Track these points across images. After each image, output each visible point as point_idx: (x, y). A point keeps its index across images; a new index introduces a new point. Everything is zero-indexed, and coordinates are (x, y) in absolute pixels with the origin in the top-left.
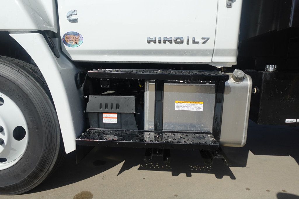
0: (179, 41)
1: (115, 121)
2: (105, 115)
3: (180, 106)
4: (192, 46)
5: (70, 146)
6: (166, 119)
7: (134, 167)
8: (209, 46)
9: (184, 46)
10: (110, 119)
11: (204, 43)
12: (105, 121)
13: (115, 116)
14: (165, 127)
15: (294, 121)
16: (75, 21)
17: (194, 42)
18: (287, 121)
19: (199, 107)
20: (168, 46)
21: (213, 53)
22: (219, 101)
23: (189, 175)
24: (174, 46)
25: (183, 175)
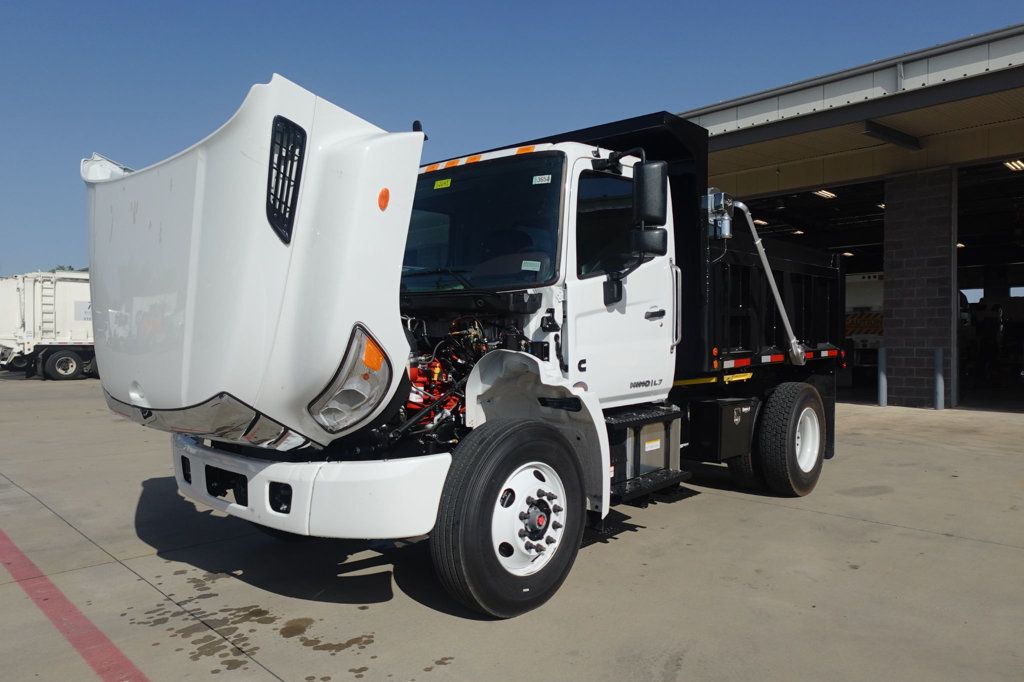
1: (612, 475)
3: (649, 446)
4: (653, 388)
6: (641, 463)
9: (650, 388)
11: (659, 385)
13: (613, 468)
14: (640, 473)
17: (654, 384)
19: (657, 445)
22: (668, 437)
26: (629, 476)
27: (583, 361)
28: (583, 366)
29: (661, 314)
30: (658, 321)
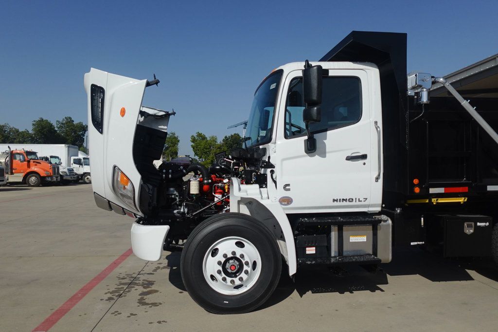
0: (351, 200)
1: (314, 252)
2: (307, 249)
3: (353, 239)
4: (358, 203)
5: (293, 270)
6: (345, 248)
7: (307, 292)
8: (367, 203)
9: (353, 203)
10: (311, 251)
11: (364, 201)
12: (308, 252)
13: (314, 248)
14: (345, 254)
15: (416, 243)
16: (289, 190)
17: (359, 201)
18: (412, 244)
19: (364, 239)
20: (344, 203)
21: (368, 206)
22: (375, 235)
23: (351, 292)
24: (348, 203)
25: (347, 294)
26: (333, 254)
27: (288, 185)
28: (287, 187)
29: (364, 157)
30: (361, 162)
